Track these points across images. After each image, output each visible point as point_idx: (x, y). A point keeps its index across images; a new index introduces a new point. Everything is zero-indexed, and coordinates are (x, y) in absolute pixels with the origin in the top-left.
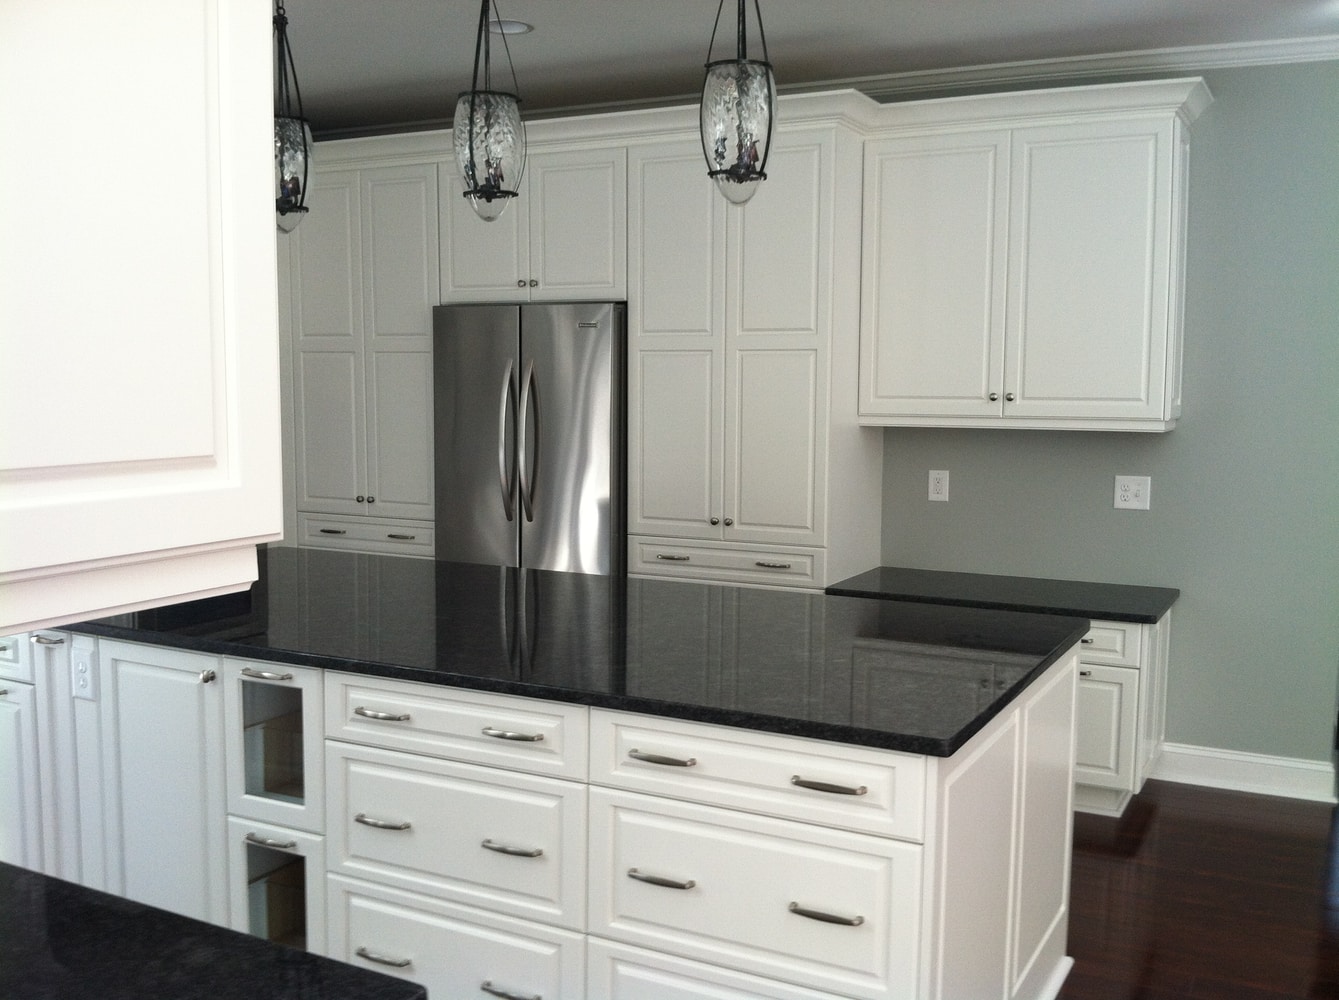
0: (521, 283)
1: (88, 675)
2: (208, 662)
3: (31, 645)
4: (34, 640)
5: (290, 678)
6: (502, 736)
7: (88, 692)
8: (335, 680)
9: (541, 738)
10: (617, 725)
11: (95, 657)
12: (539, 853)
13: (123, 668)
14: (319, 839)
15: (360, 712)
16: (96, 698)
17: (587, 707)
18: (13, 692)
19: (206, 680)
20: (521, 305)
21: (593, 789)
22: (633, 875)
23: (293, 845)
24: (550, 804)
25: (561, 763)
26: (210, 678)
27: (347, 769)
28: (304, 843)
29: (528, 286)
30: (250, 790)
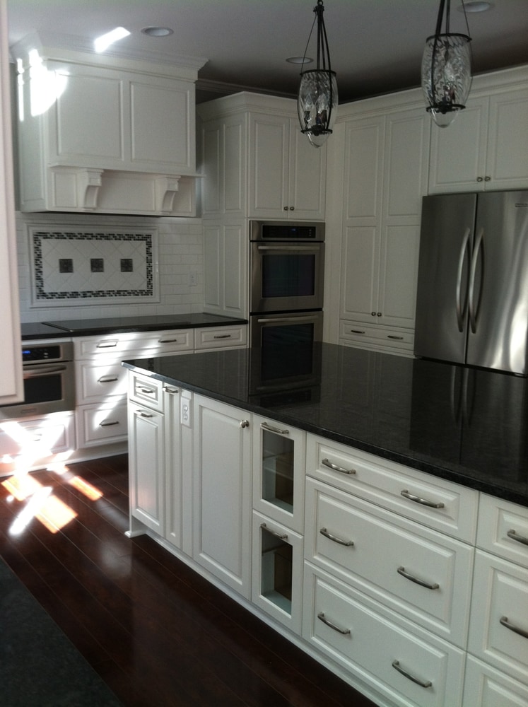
0: (480, 179)
1: (188, 413)
2: (246, 416)
3: (163, 392)
4: (164, 389)
5: (288, 433)
6: (417, 501)
7: (187, 423)
8: (313, 439)
9: (442, 506)
10: (500, 509)
11: (191, 402)
12: (437, 587)
13: (205, 411)
14: (301, 537)
15: (327, 464)
16: (192, 426)
17: (477, 491)
18: (155, 416)
19: (243, 427)
20: (478, 194)
21: (478, 552)
22: (504, 622)
23: (287, 537)
24: (447, 554)
25: (456, 528)
26: (246, 425)
27: (318, 497)
28: (293, 537)
29: (484, 181)
30: (266, 497)
